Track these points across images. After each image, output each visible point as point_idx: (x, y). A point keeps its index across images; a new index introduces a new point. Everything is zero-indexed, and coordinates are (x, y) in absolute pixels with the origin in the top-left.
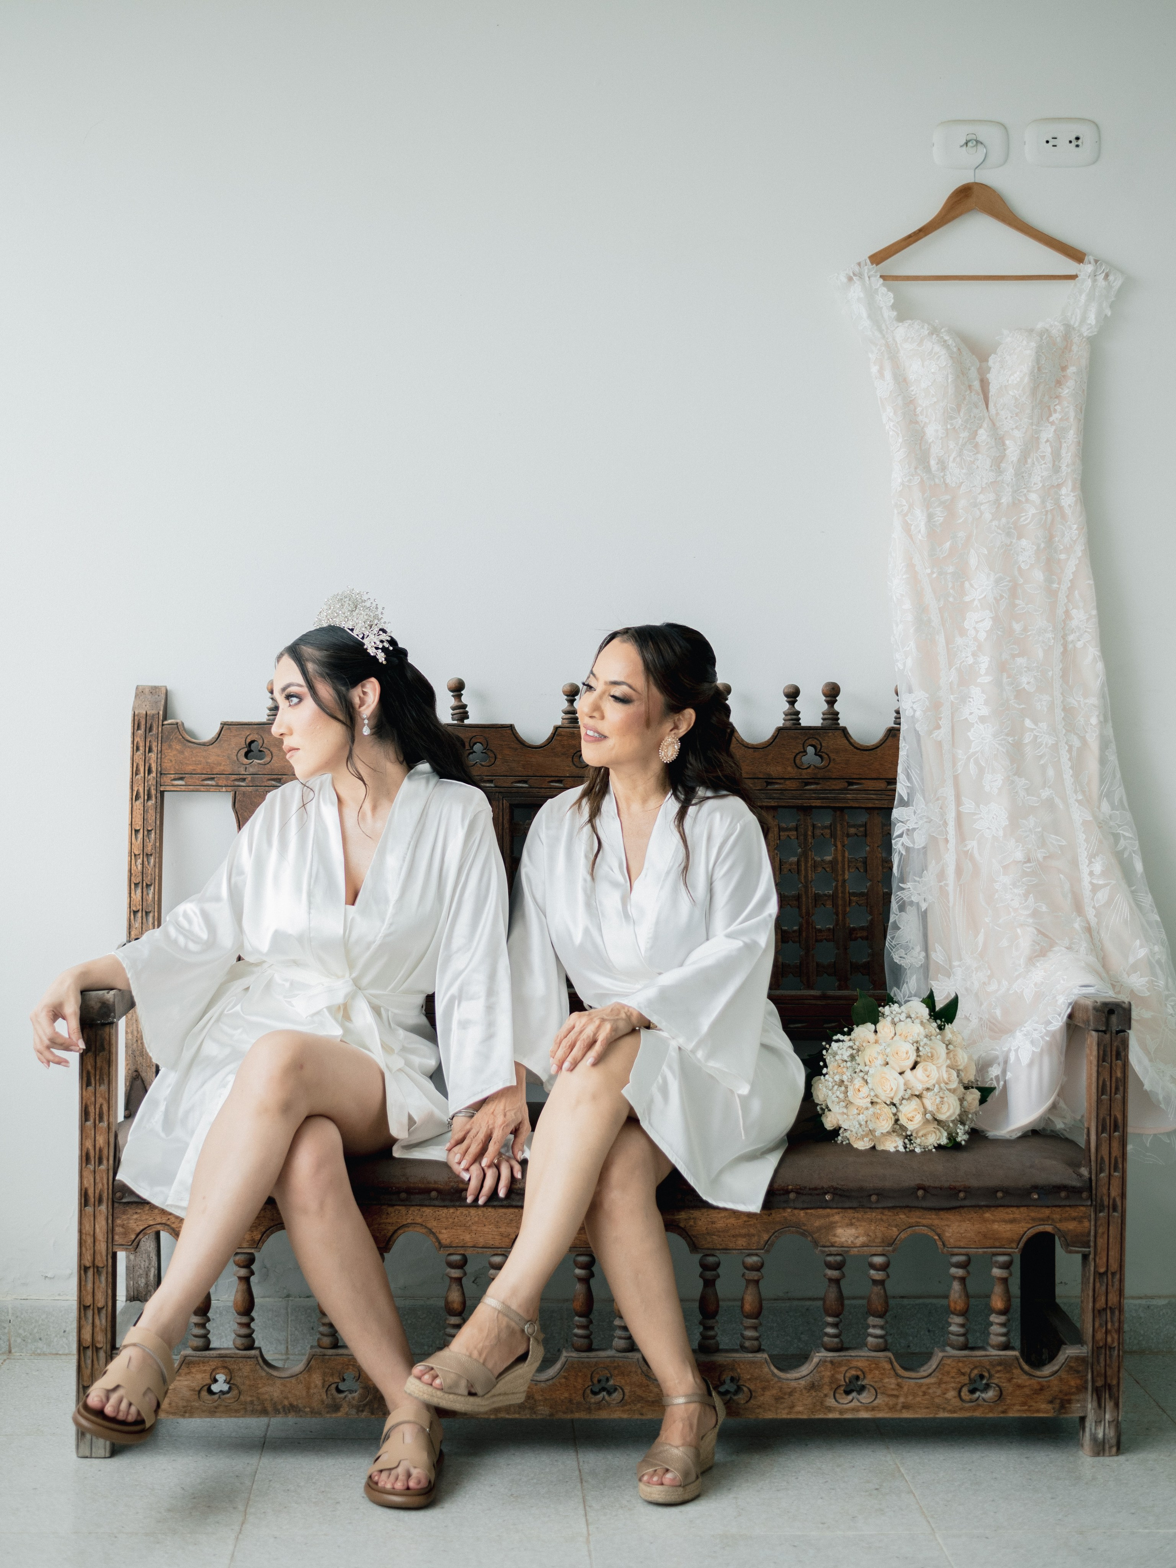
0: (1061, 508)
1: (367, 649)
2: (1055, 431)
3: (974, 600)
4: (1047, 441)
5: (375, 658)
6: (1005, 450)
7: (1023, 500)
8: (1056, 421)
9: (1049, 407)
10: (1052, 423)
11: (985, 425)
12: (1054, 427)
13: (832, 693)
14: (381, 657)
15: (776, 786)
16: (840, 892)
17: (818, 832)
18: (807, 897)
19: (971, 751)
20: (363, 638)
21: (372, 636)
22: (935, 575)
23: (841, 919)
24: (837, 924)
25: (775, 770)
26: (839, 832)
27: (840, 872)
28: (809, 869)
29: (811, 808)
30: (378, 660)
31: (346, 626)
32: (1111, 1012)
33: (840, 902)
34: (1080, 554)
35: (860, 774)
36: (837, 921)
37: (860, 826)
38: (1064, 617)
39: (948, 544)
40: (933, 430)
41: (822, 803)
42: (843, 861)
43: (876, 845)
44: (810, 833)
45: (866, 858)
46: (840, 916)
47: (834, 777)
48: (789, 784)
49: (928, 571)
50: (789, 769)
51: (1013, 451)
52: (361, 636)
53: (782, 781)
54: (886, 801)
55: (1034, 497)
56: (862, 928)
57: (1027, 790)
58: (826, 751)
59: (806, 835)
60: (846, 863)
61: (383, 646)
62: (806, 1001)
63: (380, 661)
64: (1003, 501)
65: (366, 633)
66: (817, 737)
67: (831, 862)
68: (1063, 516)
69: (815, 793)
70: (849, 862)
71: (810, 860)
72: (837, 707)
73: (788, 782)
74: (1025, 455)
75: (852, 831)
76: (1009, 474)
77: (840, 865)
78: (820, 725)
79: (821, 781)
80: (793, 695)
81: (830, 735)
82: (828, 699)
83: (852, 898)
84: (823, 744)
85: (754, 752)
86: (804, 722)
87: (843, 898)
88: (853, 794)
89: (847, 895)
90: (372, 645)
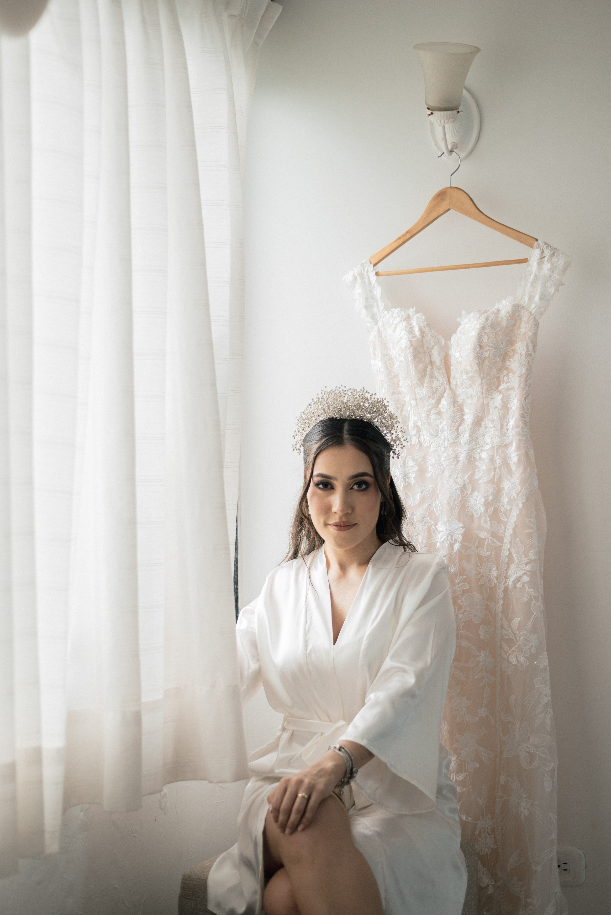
0: (508, 466)
2: (502, 399)
3: (438, 541)
4: (496, 408)
6: (463, 415)
7: (477, 456)
8: (503, 391)
9: (498, 379)
10: (501, 392)
11: (445, 395)
12: (501, 396)
34: (521, 506)
38: (507, 560)
39: (419, 495)
40: (409, 400)
51: (470, 416)
55: (485, 455)
64: (460, 459)
68: (510, 472)
74: (478, 421)
76: (465, 437)
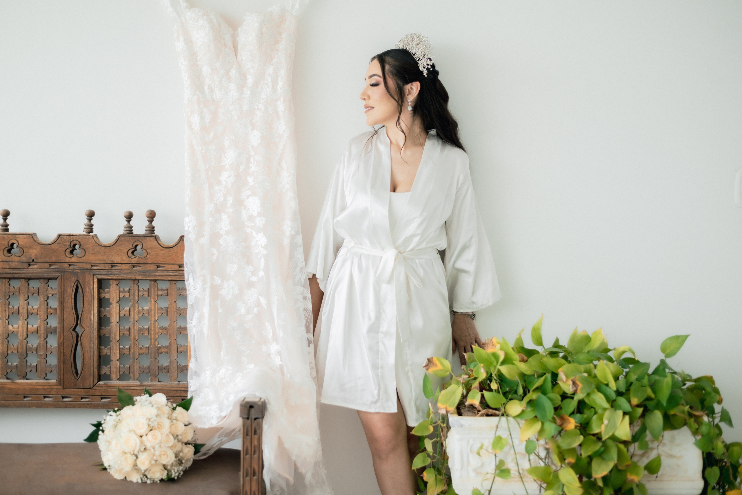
0: (277, 112)
1: (419, 66)
2: (274, 69)
3: (226, 165)
4: (270, 75)
5: (422, 73)
7: (255, 108)
8: (275, 64)
9: (271, 56)
10: (273, 65)
11: (235, 66)
12: (273, 67)
13: (151, 216)
14: (425, 73)
15: (117, 268)
16: (153, 327)
17: (141, 294)
18: (134, 330)
19: (221, 250)
20: (418, 60)
21: (423, 60)
22: (204, 151)
23: (153, 342)
24: (151, 345)
25: (117, 259)
26: (152, 293)
27: (153, 316)
28: (136, 314)
29: (138, 280)
30: (423, 74)
31: (412, 51)
32: (251, 407)
33: (153, 332)
34: (286, 139)
35: (164, 261)
36: (151, 343)
37: (165, 290)
38: (276, 175)
39: (212, 133)
40: (206, 70)
41: (142, 277)
42: (155, 311)
43: (174, 301)
44: (136, 294)
45: (168, 308)
46: (153, 340)
47: (149, 263)
48: (124, 267)
49: (200, 148)
50: (124, 258)
51: (250, 81)
52: (417, 59)
53: (120, 265)
54: (179, 277)
55: (261, 106)
56: (165, 347)
57: (252, 272)
58: (145, 248)
59: (134, 295)
60: (157, 311)
61: (428, 67)
62: (132, 388)
63: (424, 75)
64: (244, 109)
65: (421, 58)
66: (140, 240)
67: (148, 310)
68: (278, 117)
69: (138, 272)
70: (158, 310)
71: (136, 309)
72: (154, 224)
73: (123, 265)
74: (257, 83)
75: (160, 293)
76: (248, 94)
77: (153, 312)
78: (144, 234)
79: (142, 265)
80: (129, 217)
81: (148, 239)
82: (149, 219)
83: (159, 330)
84: (144, 245)
85: (105, 248)
86: (135, 232)
87: (155, 330)
88: (160, 272)
89: (157, 328)
90: (423, 65)
